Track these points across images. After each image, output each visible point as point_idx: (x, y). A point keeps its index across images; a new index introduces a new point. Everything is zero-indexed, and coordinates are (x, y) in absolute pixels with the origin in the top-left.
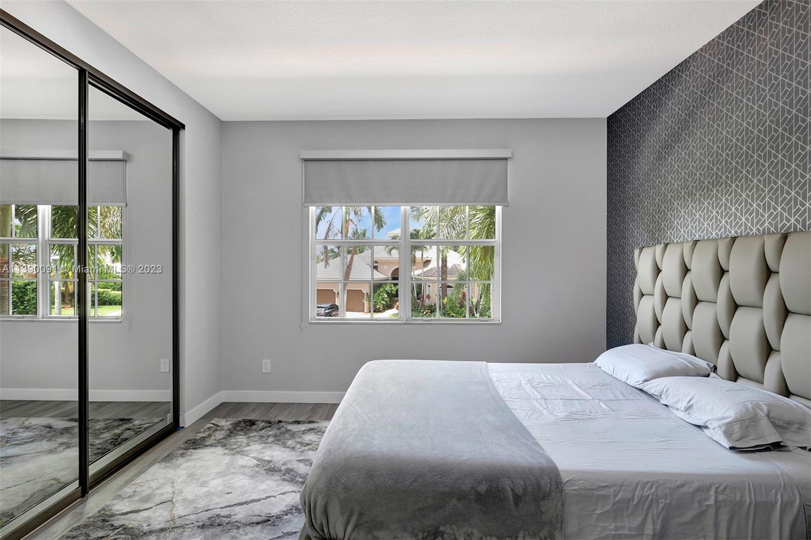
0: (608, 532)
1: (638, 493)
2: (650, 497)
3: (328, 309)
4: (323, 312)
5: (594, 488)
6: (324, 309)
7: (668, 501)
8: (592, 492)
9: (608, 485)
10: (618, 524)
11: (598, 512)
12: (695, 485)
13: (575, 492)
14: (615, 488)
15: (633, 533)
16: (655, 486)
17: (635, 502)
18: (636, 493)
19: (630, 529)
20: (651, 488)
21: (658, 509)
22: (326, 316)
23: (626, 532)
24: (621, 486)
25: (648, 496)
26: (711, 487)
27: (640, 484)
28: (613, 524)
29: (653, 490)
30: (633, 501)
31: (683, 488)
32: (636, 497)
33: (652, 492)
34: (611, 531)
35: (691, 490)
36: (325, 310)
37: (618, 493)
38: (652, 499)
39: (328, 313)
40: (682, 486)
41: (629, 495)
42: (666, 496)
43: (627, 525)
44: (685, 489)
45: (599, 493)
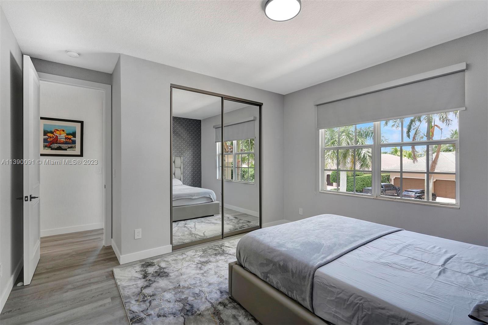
0: (331, 311)
1: (351, 299)
2: (358, 305)
3: (418, 193)
4: (413, 195)
5: (328, 285)
6: (414, 193)
7: (370, 313)
8: (327, 286)
9: (336, 287)
10: (337, 311)
11: (328, 298)
12: (392, 313)
13: (318, 282)
14: (338, 290)
15: (344, 319)
16: (363, 300)
17: (349, 303)
18: (350, 298)
19: (343, 316)
20: (361, 300)
21: (362, 314)
22: (416, 198)
23: (340, 316)
24: (343, 291)
25: (357, 303)
26: (404, 319)
27: (355, 295)
28: (334, 309)
29: (361, 302)
30: (347, 302)
31: (383, 310)
32: (350, 300)
33: (360, 303)
34: (333, 311)
35: (388, 314)
36: (416, 194)
37: (340, 294)
38: (359, 306)
39: (418, 196)
40: (383, 309)
41: (346, 297)
42: (368, 309)
43: (342, 313)
44: (383, 311)
45: (329, 289)
